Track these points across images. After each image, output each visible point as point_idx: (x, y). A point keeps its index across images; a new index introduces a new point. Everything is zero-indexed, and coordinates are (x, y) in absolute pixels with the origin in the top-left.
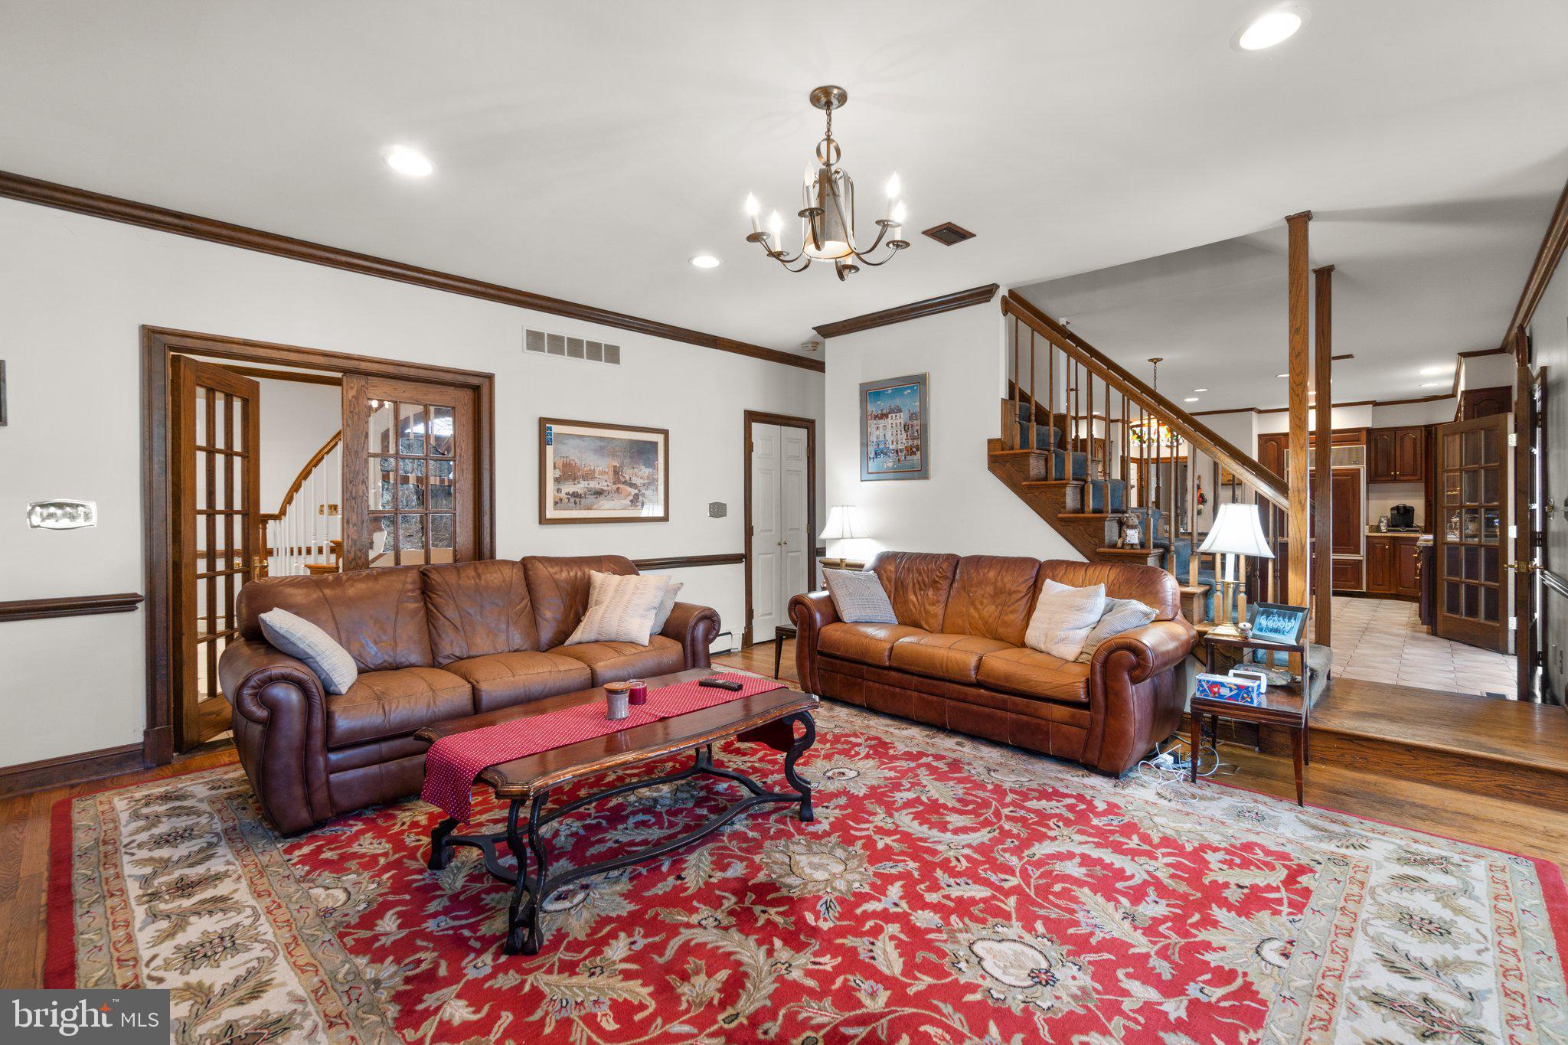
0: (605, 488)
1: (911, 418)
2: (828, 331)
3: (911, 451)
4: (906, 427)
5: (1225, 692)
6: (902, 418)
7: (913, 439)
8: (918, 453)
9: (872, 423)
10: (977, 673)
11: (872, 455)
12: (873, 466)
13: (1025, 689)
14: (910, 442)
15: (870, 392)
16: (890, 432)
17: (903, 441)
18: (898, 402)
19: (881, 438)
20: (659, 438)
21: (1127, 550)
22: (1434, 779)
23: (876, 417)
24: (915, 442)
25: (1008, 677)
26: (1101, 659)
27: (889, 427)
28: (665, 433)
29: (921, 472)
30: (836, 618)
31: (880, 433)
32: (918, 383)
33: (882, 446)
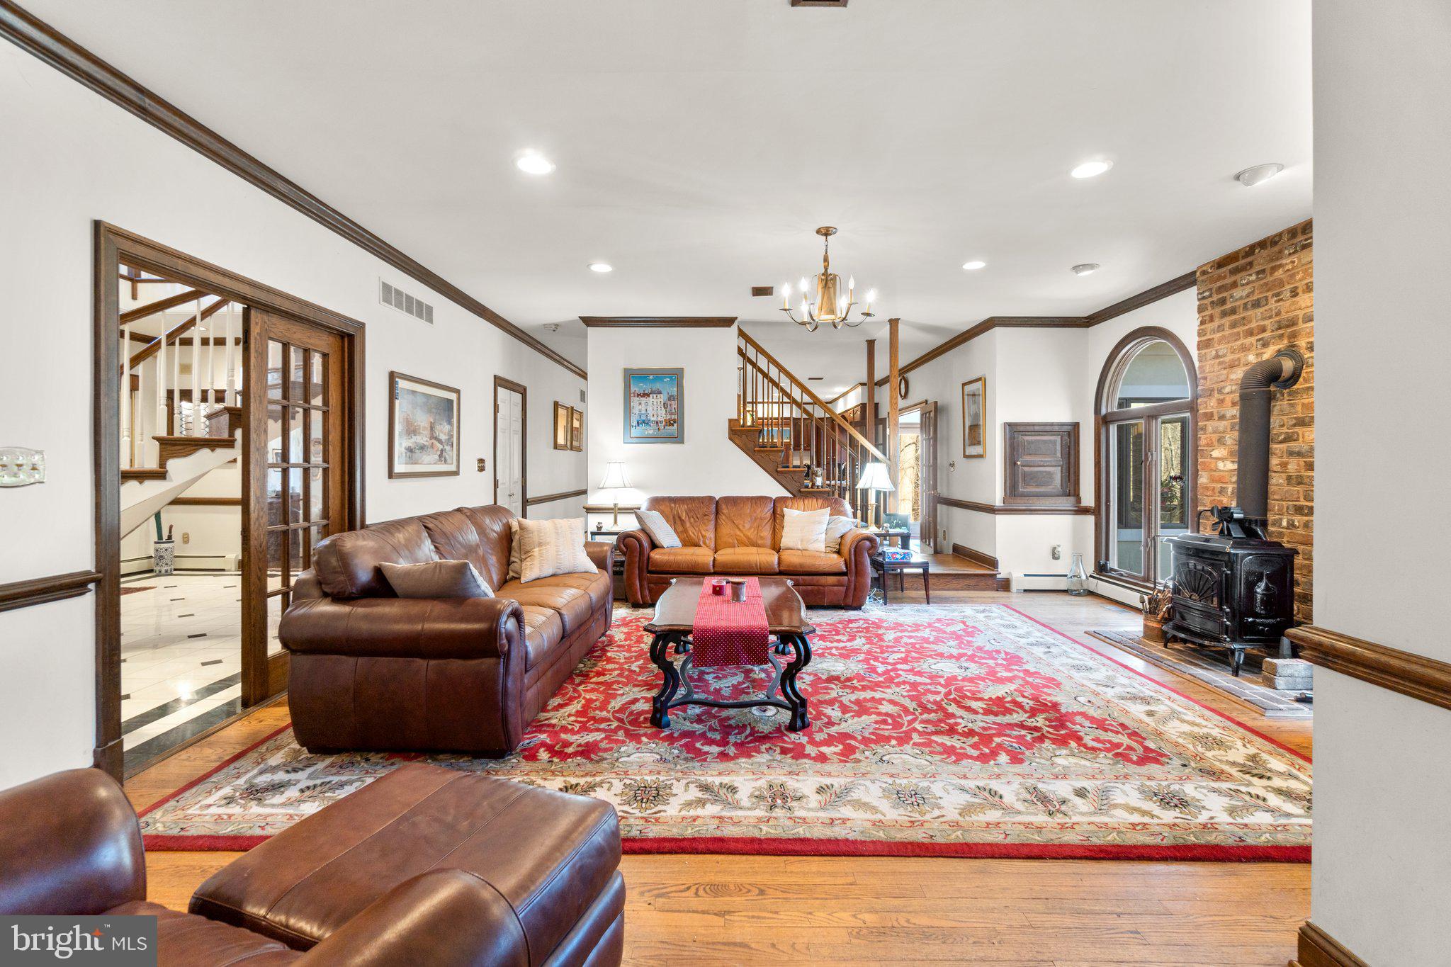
0: (425, 443)
1: (669, 399)
2: (590, 322)
3: (670, 423)
4: (665, 406)
5: (899, 557)
6: (662, 398)
7: (671, 414)
8: (675, 425)
9: (635, 401)
10: (779, 566)
11: (634, 423)
12: (635, 432)
13: (813, 570)
14: (669, 417)
15: (632, 376)
16: (654, 408)
17: (662, 415)
18: (658, 386)
19: (643, 412)
20: (453, 396)
21: (815, 489)
22: (946, 587)
23: (639, 395)
24: (673, 417)
25: (801, 565)
26: (854, 546)
27: (650, 403)
28: (458, 392)
29: (679, 438)
30: (654, 546)
31: (643, 407)
32: (677, 375)
33: (643, 418)
